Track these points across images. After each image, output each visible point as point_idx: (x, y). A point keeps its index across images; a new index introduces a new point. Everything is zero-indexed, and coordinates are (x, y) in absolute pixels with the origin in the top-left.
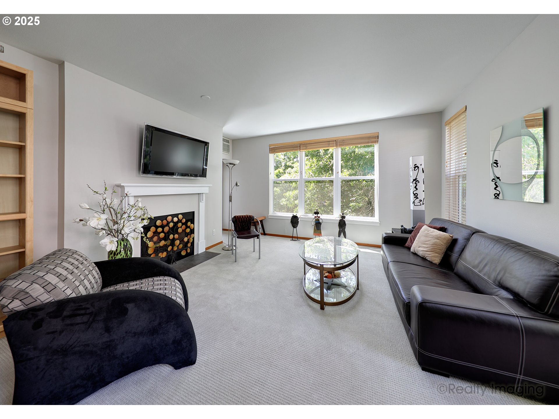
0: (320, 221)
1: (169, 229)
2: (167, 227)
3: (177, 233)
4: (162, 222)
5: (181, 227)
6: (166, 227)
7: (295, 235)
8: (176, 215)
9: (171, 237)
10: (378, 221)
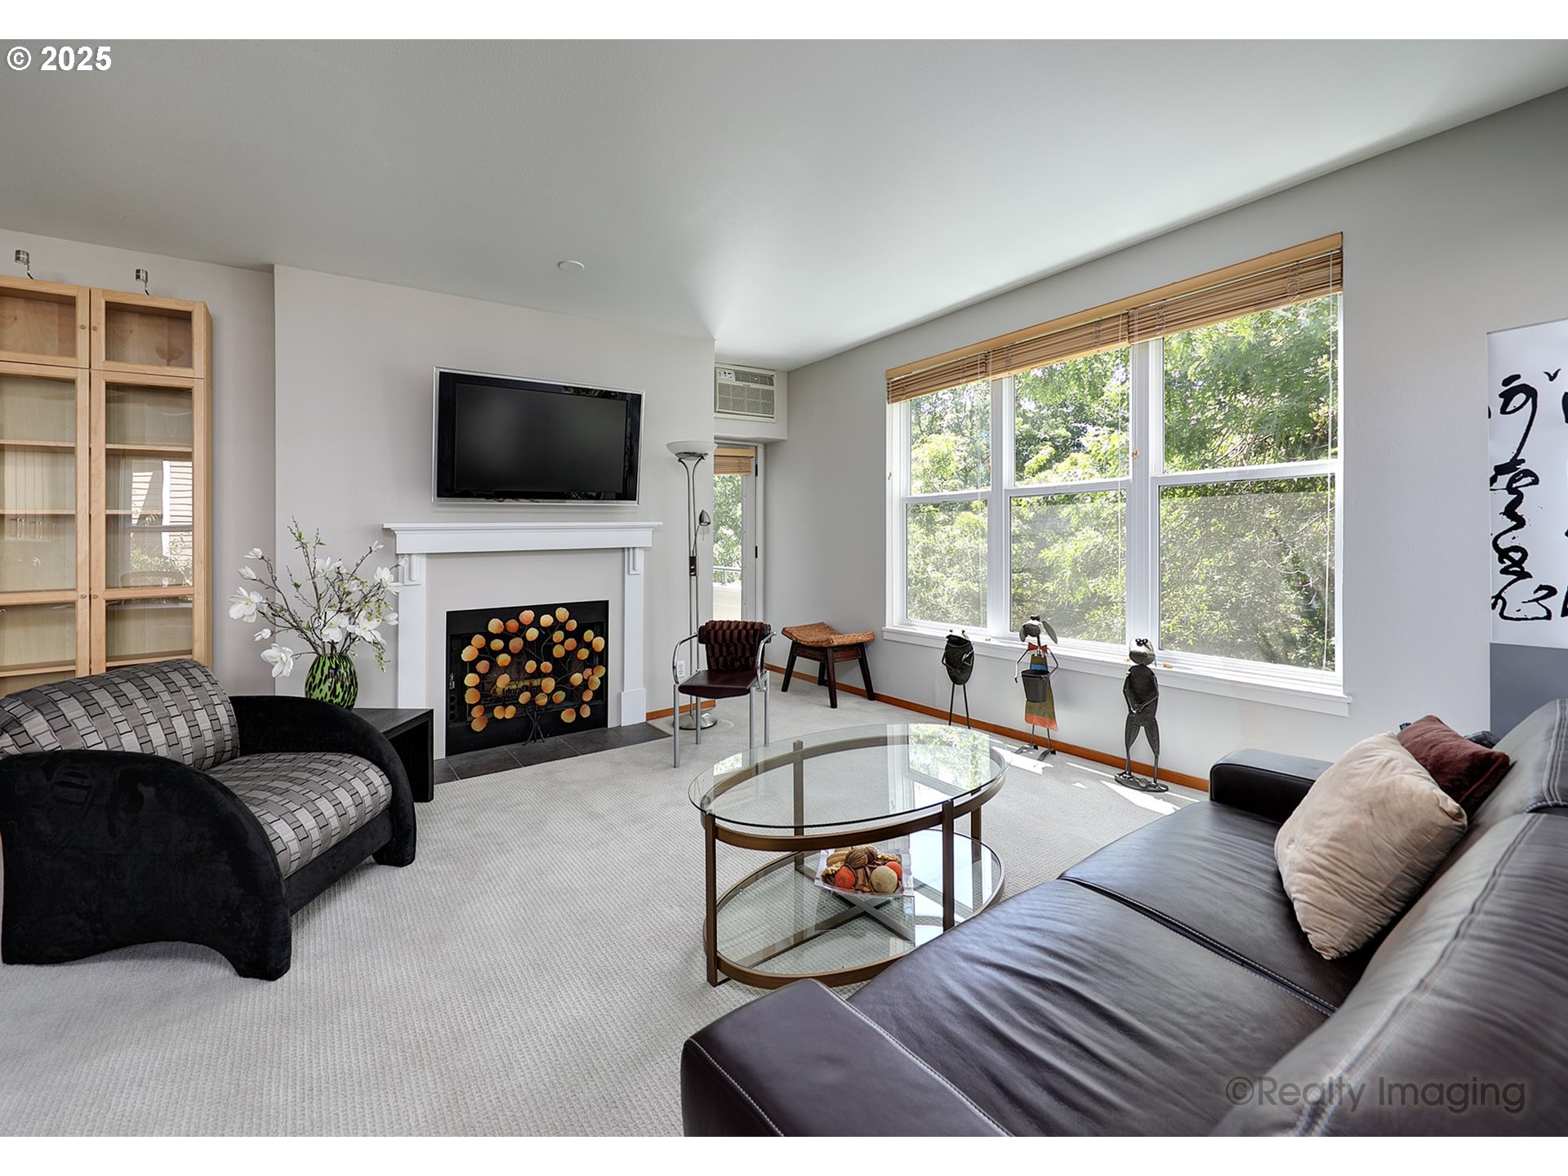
0: (1051, 663)
1: (524, 644)
2: (518, 638)
3: (549, 657)
4: (504, 624)
5: (562, 643)
6: (514, 639)
7: (959, 711)
8: (550, 609)
9: (531, 666)
10: (1339, 693)
